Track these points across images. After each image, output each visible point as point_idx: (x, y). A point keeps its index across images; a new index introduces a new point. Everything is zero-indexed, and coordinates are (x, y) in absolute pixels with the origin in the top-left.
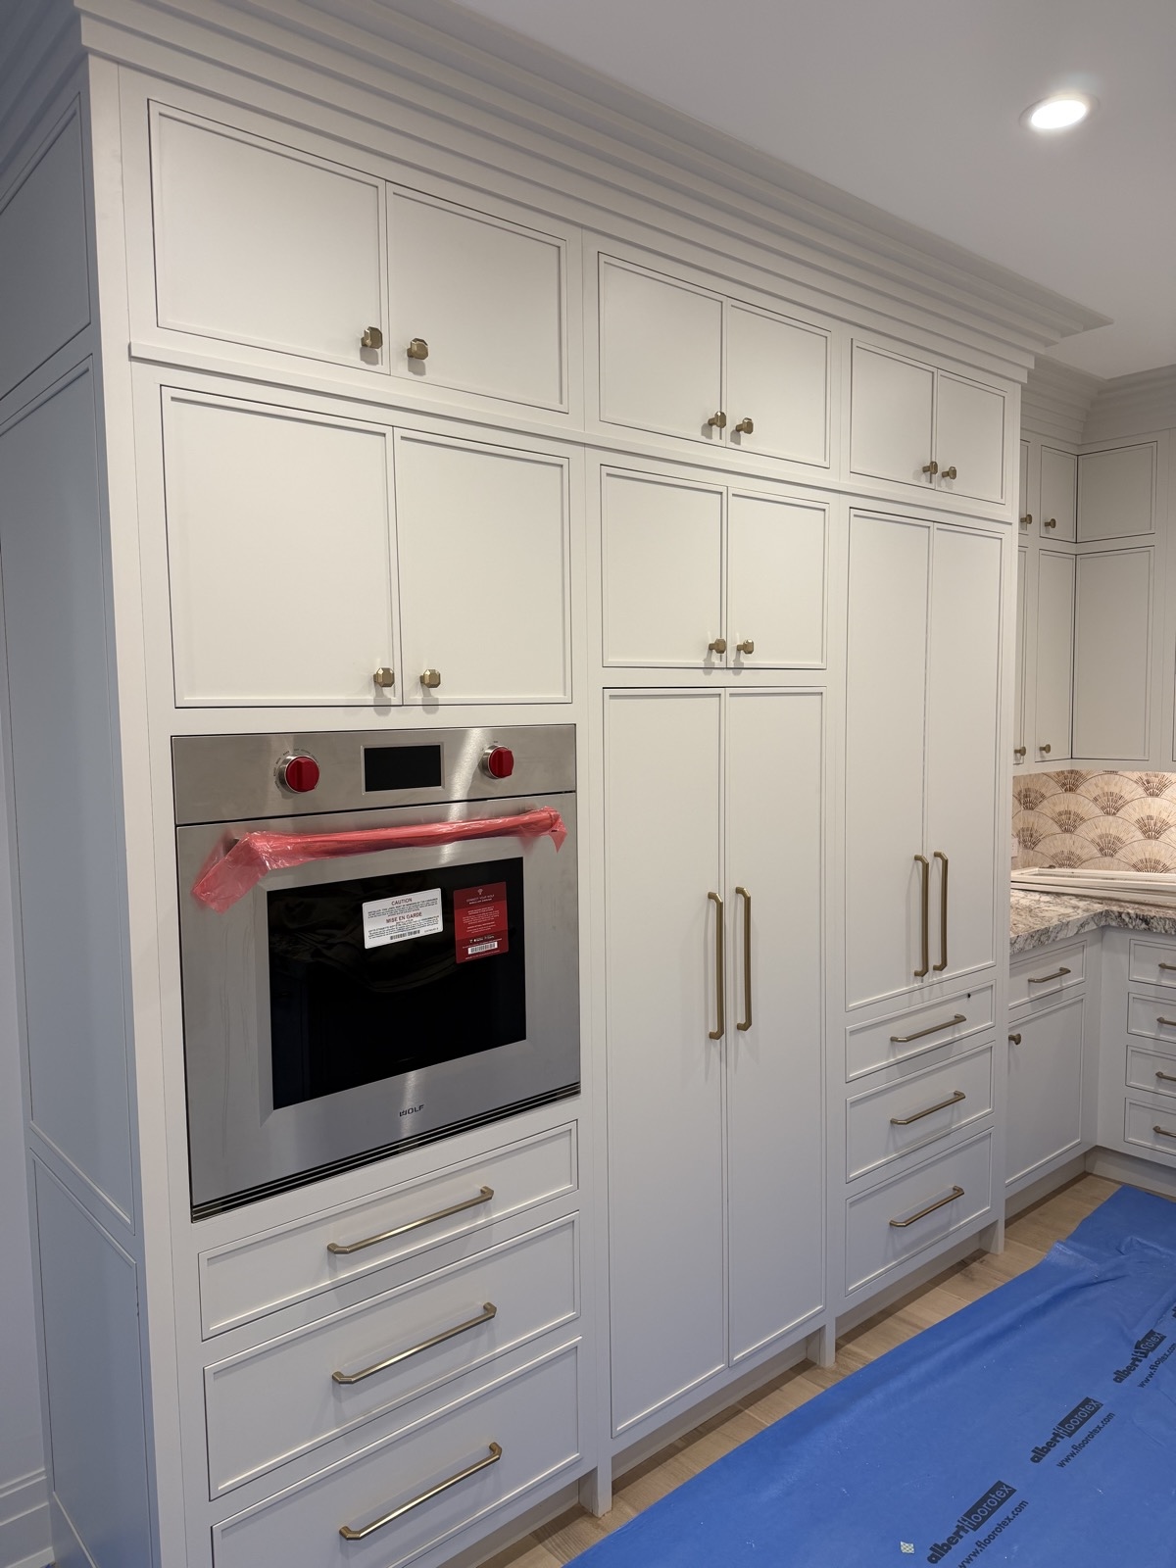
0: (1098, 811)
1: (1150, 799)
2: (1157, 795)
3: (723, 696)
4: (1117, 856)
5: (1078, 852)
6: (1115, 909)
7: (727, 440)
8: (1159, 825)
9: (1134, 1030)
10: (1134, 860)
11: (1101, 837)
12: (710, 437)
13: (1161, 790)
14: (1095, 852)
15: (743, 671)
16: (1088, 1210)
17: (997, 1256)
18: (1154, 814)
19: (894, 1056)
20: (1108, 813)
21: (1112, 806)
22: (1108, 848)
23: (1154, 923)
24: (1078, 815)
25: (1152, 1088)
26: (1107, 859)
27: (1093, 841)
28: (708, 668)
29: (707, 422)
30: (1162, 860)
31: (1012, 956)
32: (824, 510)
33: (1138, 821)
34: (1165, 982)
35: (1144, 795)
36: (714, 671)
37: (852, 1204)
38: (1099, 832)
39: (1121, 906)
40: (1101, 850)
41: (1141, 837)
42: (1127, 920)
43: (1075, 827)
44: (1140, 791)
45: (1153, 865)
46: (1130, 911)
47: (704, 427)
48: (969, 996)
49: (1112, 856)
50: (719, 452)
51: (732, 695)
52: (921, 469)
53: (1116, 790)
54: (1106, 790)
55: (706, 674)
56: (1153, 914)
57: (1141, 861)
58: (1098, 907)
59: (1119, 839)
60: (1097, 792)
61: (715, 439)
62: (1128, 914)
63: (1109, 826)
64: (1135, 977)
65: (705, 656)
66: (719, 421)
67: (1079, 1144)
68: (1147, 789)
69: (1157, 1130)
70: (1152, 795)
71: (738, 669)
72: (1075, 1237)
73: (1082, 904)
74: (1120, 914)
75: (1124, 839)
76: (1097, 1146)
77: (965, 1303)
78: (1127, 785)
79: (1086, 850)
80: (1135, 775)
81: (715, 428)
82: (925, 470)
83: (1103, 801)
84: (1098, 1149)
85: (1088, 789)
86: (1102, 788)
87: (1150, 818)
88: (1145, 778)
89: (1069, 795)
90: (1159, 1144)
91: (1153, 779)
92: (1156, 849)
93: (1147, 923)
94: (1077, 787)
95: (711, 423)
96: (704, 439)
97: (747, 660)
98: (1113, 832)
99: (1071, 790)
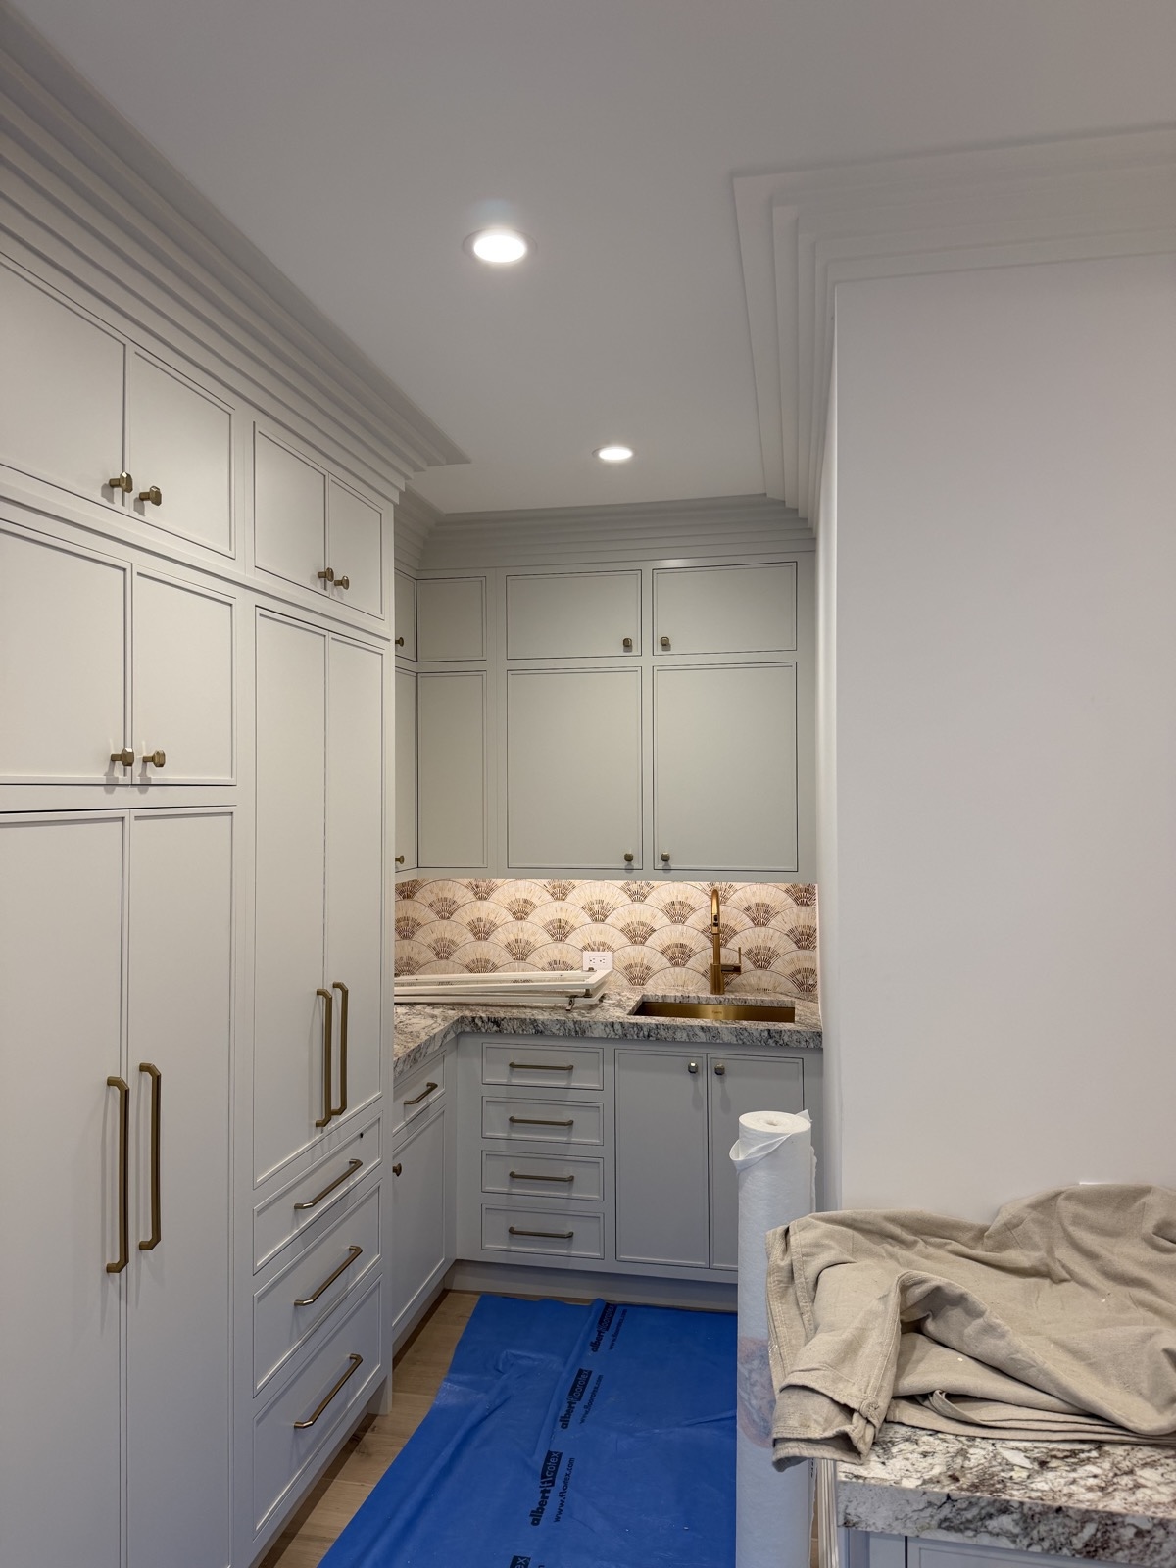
0: (434, 916)
1: (479, 902)
2: (486, 899)
3: (127, 820)
4: (451, 958)
5: (416, 957)
6: (468, 1014)
7: (129, 509)
8: (488, 926)
9: (488, 1134)
10: (468, 961)
11: (436, 941)
12: (111, 500)
13: (488, 894)
14: (432, 955)
15: (151, 788)
16: (457, 1331)
17: (387, 1416)
18: (483, 916)
19: (298, 1225)
20: (443, 918)
21: (446, 910)
22: (443, 951)
23: (504, 1024)
24: (415, 921)
25: (505, 1189)
26: (443, 962)
27: (429, 946)
28: (111, 785)
29: (107, 483)
30: (491, 959)
31: (395, 1080)
32: (231, 605)
33: (469, 924)
34: (515, 1081)
35: (474, 899)
36: (117, 788)
37: (258, 1422)
38: (434, 936)
39: (472, 1011)
40: (437, 954)
41: (473, 938)
42: (480, 1024)
43: (413, 933)
44: (471, 894)
45: (482, 966)
46: (483, 1015)
47: (104, 487)
48: (361, 1135)
49: (447, 958)
50: (119, 519)
51: (137, 818)
52: (316, 574)
53: (449, 895)
54: (440, 895)
55: (107, 792)
56: (502, 1016)
57: (473, 962)
58: (453, 1014)
59: (453, 942)
60: (432, 898)
61: (117, 504)
62: (481, 1018)
63: (444, 930)
64: (488, 1080)
65: (106, 770)
66: (124, 484)
67: (444, 1263)
68: (476, 893)
69: (512, 1231)
70: (480, 898)
71: (146, 785)
72: (456, 1368)
73: (437, 1012)
74: (474, 1019)
75: (457, 942)
76: (457, 1260)
77: (369, 1488)
78: (459, 891)
79: (423, 955)
80: (466, 881)
81: (118, 491)
82: (321, 576)
83: (438, 906)
84: (459, 1263)
85: (424, 895)
86: (437, 894)
87: (480, 920)
88: (474, 883)
89: (407, 902)
90: (514, 1245)
91: (481, 883)
92: (485, 950)
93: (498, 1026)
94: (414, 893)
95: (113, 484)
96: (104, 501)
97: (155, 774)
98: (447, 935)
99: (408, 897)
